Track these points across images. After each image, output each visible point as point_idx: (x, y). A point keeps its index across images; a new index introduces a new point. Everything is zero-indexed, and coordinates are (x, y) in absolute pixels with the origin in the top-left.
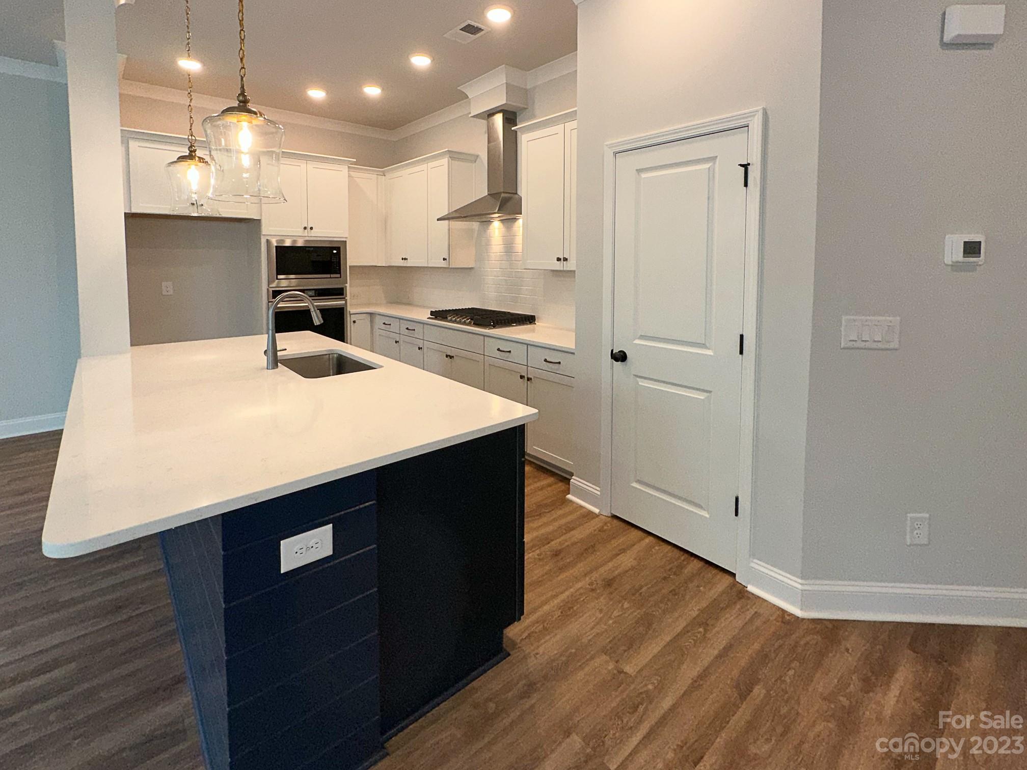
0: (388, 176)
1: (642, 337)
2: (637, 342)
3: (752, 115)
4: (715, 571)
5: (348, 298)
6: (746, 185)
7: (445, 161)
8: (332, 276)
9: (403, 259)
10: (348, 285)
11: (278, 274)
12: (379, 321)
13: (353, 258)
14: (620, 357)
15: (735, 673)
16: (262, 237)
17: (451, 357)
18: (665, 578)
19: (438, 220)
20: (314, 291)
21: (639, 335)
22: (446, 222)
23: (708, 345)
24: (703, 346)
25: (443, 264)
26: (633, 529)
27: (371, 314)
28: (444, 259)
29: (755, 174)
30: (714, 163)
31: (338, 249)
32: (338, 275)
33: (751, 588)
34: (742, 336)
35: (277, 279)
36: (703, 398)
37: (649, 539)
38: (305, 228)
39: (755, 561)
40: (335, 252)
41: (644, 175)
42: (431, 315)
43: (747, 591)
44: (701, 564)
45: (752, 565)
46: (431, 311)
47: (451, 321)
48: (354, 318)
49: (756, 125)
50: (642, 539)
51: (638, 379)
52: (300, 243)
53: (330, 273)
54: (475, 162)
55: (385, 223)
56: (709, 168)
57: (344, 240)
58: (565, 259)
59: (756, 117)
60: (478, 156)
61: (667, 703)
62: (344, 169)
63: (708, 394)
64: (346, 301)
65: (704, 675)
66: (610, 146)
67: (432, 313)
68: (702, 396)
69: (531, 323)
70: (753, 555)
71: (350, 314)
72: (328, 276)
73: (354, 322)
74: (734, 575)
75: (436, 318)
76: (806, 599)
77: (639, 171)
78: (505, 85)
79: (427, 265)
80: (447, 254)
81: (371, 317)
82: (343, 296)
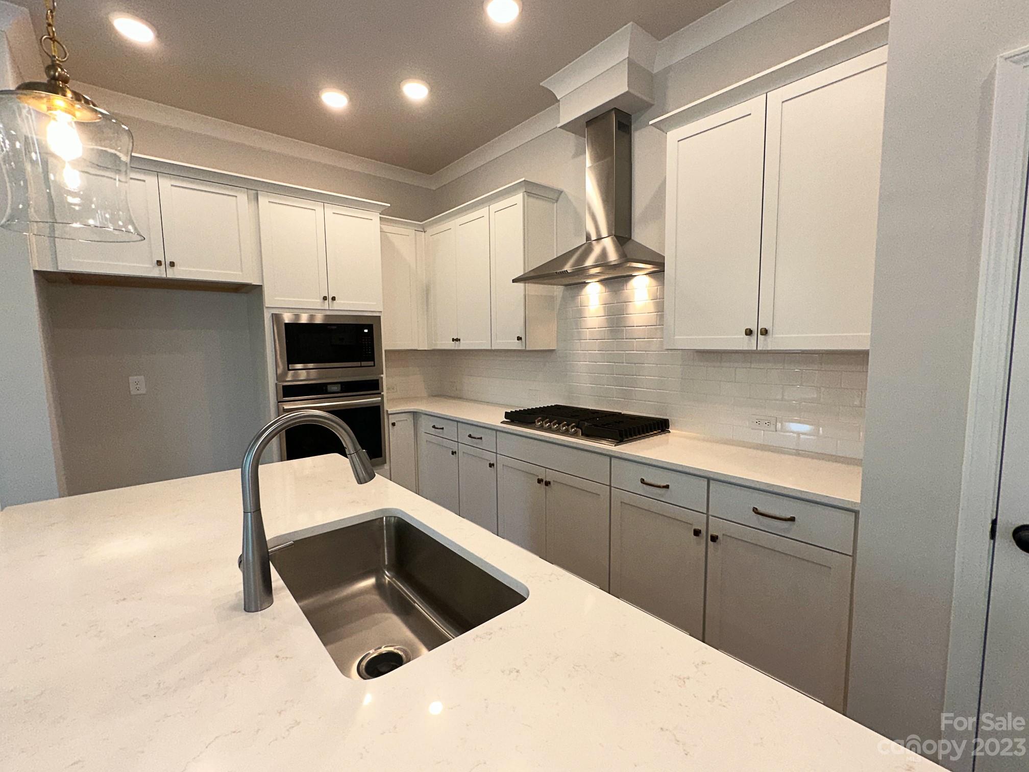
0: (430, 231)
5: (384, 393)
7: (518, 198)
8: (364, 363)
9: (453, 340)
10: (384, 376)
11: (289, 363)
12: (425, 425)
13: (389, 340)
16: (265, 311)
17: (548, 484)
19: (514, 281)
20: (340, 385)
22: (521, 285)
25: (517, 345)
27: (415, 414)
28: (520, 339)
31: (370, 327)
32: (371, 363)
35: (289, 370)
38: (325, 299)
40: (366, 331)
42: (506, 418)
46: (506, 412)
47: (541, 428)
48: (392, 419)
52: (319, 320)
53: (360, 361)
54: (557, 201)
55: (427, 292)
57: (377, 314)
60: (561, 192)
62: (374, 217)
64: (382, 397)
67: (507, 415)
71: (388, 414)
72: (358, 364)
73: (394, 424)
75: (511, 422)
78: (627, 61)
79: (490, 348)
80: (523, 332)
81: (414, 415)
82: (378, 389)
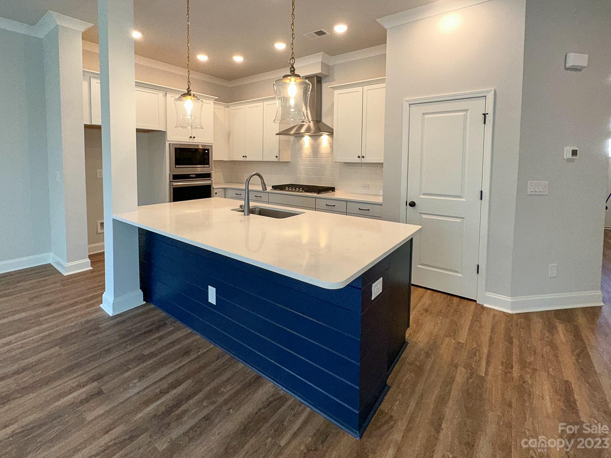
0: (231, 108)
1: (424, 194)
2: (422, 196)
3: (489, 92)
4: (466, 301)
5: (213, 179)
6: (485, 123)
8: (205, 166)
9: (243, 156)
10: (213, 172)
11: (176, 164)
12: (232, 193)
13: (216, 156)
14: (413, 204)
15: (503, 336)
16: (167, 142)
18: (448, 306)
19: (276, 134)
20: (195, 175)
21: (423, 193)
22: (278, 136)
23: (462, 196)
24: (460, 197)
25: (276, 160)
26: (418, 288)
28: (277, 157)
29: (489, 118)
30: (467, 112)
31: (208, 150)
32: (208, 166)
33: (486, 305)
34: (482, 192)
35: (175, 168)
36: (459, 221)
37: (429, 291)
38: (191, 137)
39: (488, 293)
40: (206, 152)
41: (426, 116)
42: (272, 188)
43: (483, 307)
44: (458, 299)
45: (486, 294)
46: (272, 186)
47: (288, 191)
48: (215, 191)
49: (490, 97)
50: (426, 292)
51: (422, 215)
53: (204, 164)
55: (229, 135)
56: (464, 115)
57: (211, 145)
58: (363, 157)
59: (491, 93)
61: (486, 350)
62: (212, 102)
63: (462, 219)
64: (212, 181)
65: (491, 339)
66: (407, 101)
68: (459, 220)
69: (333, 191)
70: (487, 290)
71: (214, 189)
72: (203, 166)
73: (216, 193)
74: (475, 301)
75: (275, 189)
76: (513, 305)
77: (423, 114)
78: (321, 62)
79: (262, 160)
80: (278, 154)
81: (225, 190)
82: (210, 177)
